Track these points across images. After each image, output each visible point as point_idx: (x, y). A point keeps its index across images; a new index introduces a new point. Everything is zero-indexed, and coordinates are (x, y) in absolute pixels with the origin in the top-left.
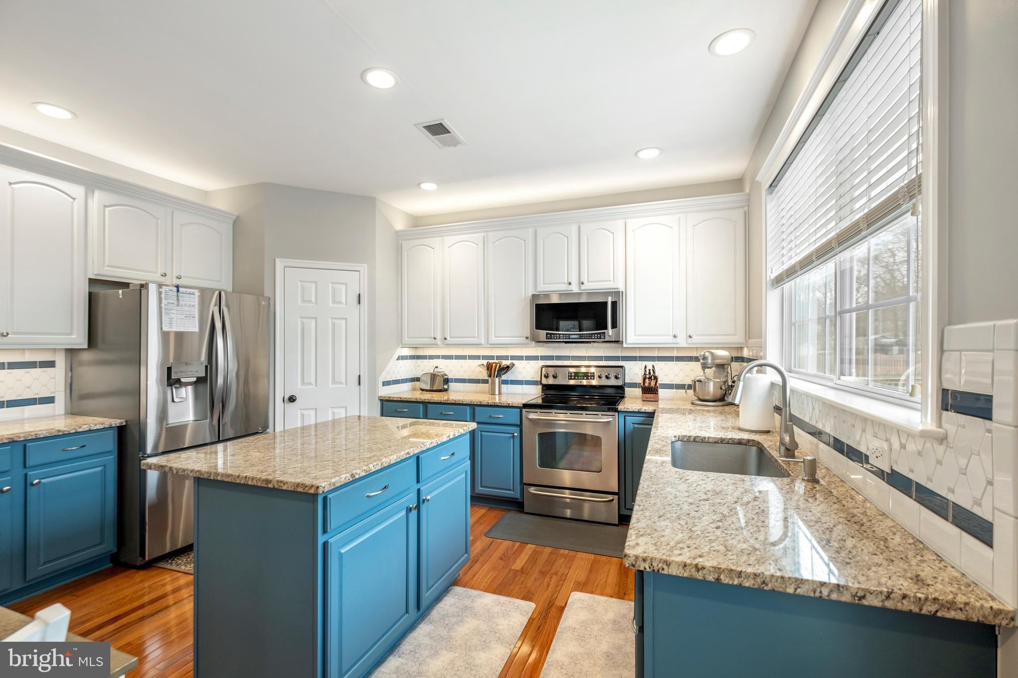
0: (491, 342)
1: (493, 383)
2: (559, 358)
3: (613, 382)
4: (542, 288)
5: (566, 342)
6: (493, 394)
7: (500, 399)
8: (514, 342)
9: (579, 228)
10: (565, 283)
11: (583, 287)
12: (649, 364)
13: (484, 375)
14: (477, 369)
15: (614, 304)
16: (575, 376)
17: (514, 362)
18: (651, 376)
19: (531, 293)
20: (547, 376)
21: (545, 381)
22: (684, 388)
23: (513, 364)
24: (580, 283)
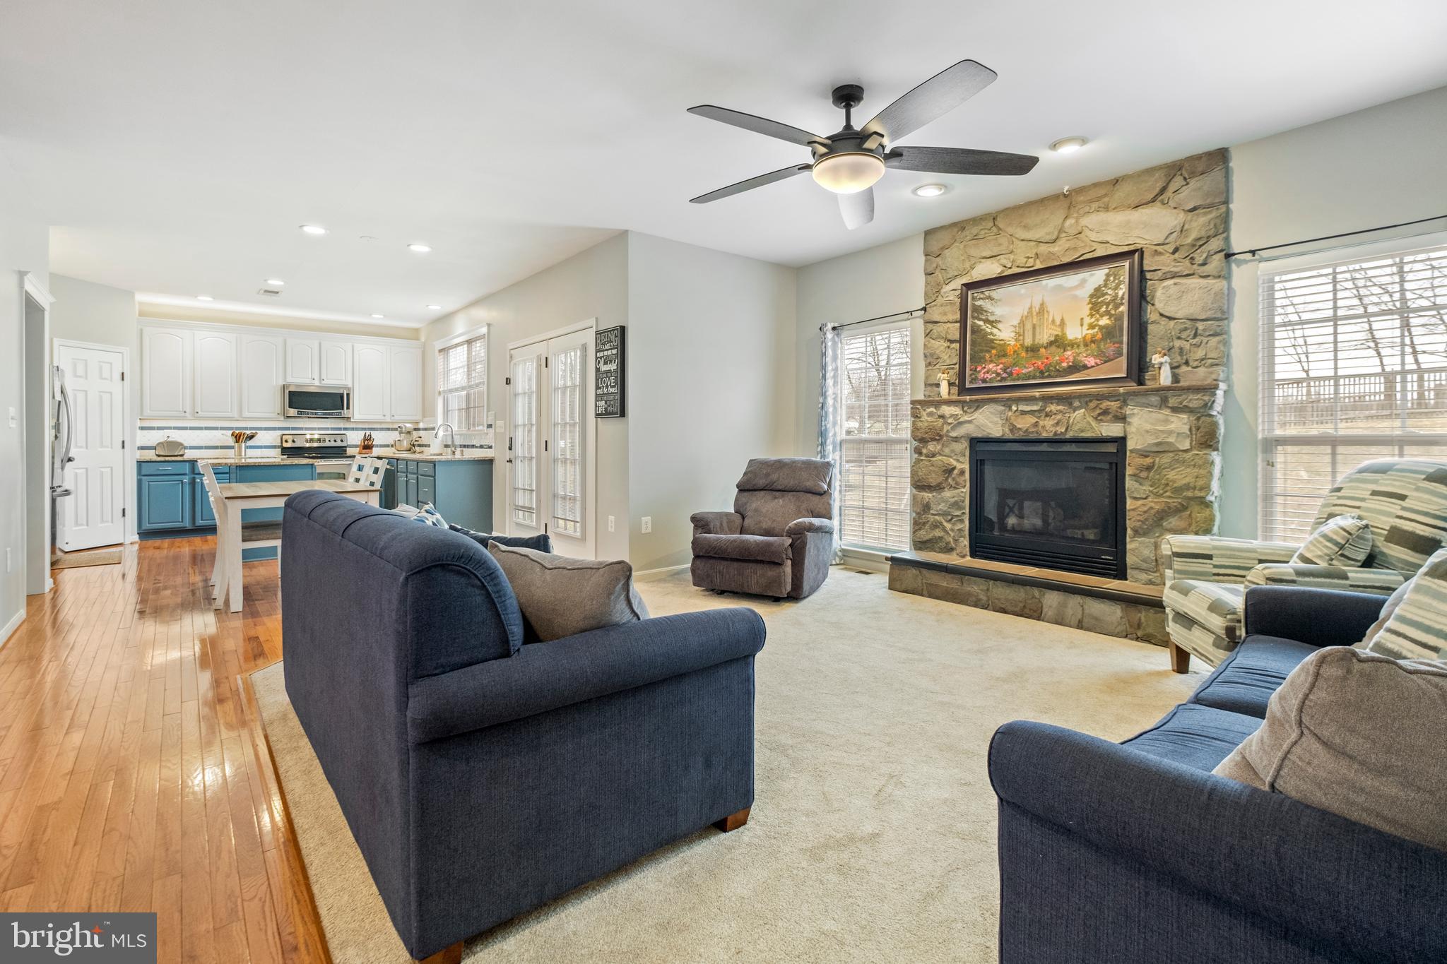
0: (245, 416)
1: (240, 448)
2: (294, 429)
3: (339, 444)
4: (290, 380)
5: (309, 417)
7: (246, 458)
8: (268, 417)
9: (320, 344)
10: (309, 378)
11: (323, 382)
12: (368, 433)
13: (231, 441)
14: (225, 438)
15: (348, 395)
16: (310, 441)
17: (258, 432)
18: (368, 439)
19: (281, 383)
20: (286, 441)
21: (285, 445)
22: (388, 446)
23: (256, 433)
24: (321, 380)
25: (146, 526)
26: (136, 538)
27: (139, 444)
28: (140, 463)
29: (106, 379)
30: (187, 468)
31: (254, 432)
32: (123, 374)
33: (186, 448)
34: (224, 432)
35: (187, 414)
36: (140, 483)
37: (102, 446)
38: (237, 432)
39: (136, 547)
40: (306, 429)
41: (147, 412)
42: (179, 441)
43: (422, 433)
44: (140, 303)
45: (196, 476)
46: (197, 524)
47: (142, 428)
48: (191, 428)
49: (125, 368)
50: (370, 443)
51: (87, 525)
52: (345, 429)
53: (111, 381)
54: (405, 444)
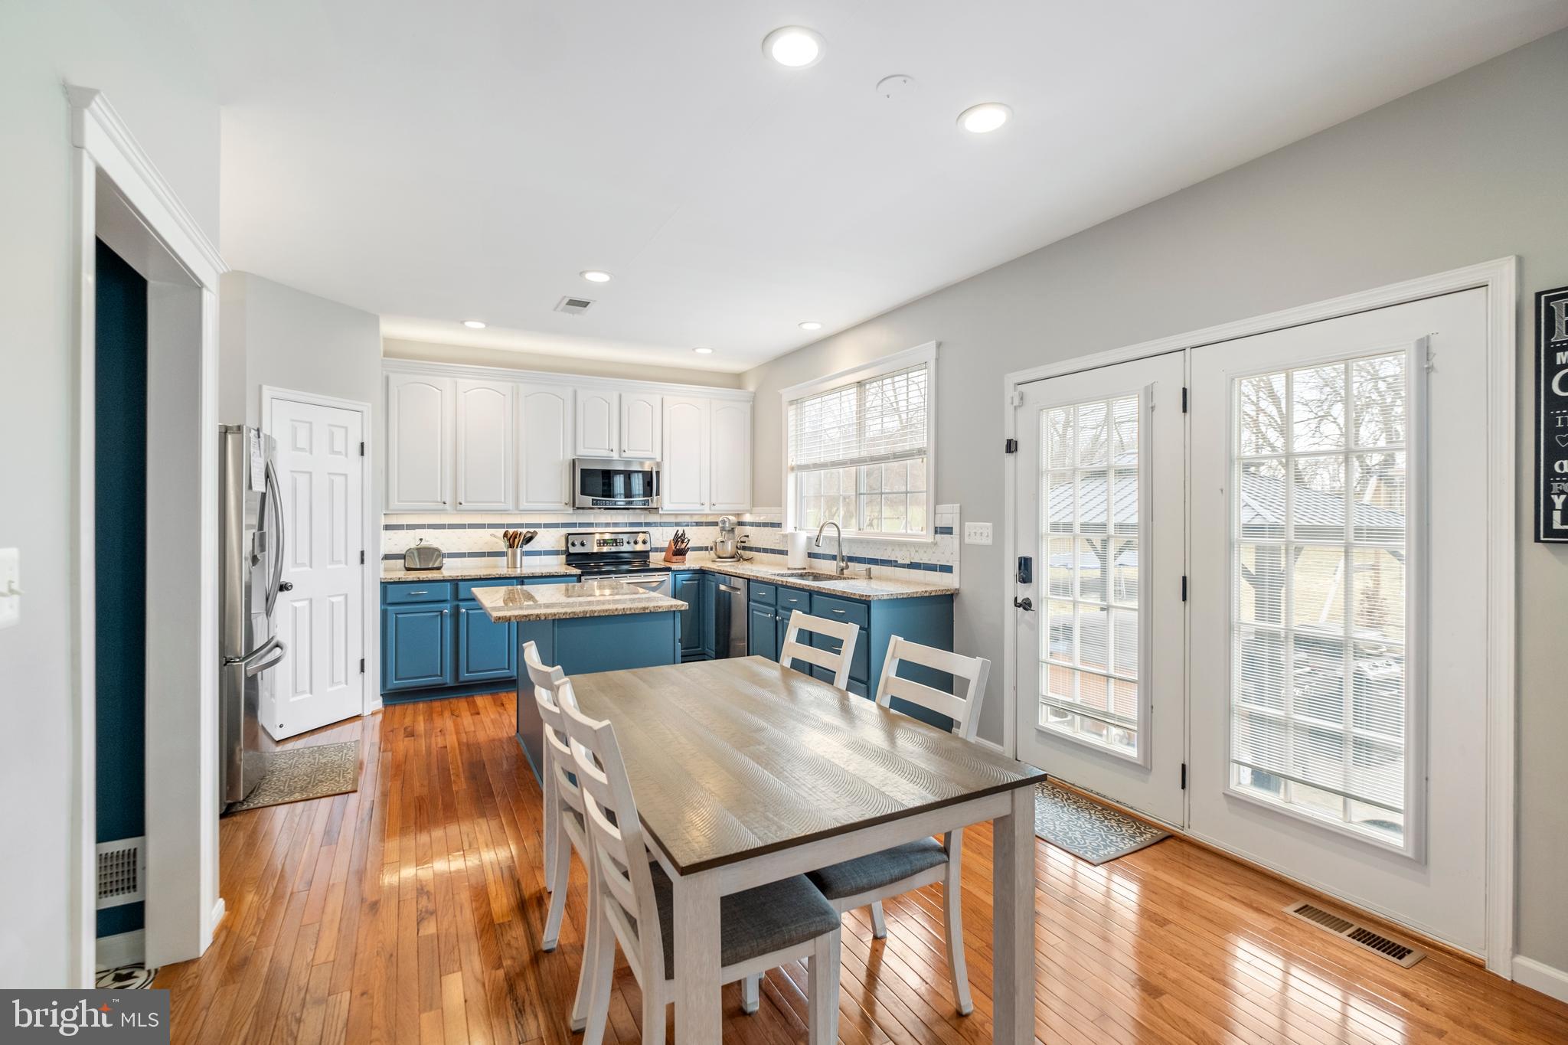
0: (521, 508)
1: (514, 555)
2: (582, 525)
3: (640, 547)
4: (583, 452)
5: (605, 509)
6: (515, 567)
7: (521, 571)
8: (552, 508)
9: (620, 396)
10: (606, 449)
11: (624, 455)
12: (681, 530)
13: (502, 545)
14: (494, 540)
15: (658, 473)
16: (604, 543)
17: (537, 530)
18: (680, 539)
19: (570, 457)
20: (573, 545)
21: (572, 550)
22: (706, 549)
23: (535, 533)
24: (621, 451)
25: (394, 683)
26: (378, 704)
27: (383, 551)
28: (385, 585)
29: (339, 453)
30: (447, 591)
31: (532, 530)
32: (362, 444)
33: (444, 556)
34: (492, 531)
35: (447, 506)
36: (384, 615)
37: (333, 561)
38: (511, 531)
39: (379, 717)
40: (598, 525)
41: (395, 504)
42: (435, 545)
43: (748, 530)
44: (386, 340)
45: (461, 604)
46: (461, 679)
47: (387, 527)
48: (452, 526)
49: (365, 435)
50: (683, 546)
51: (311, 692)
52: (648, 524)
53: (346, 455)
54: (730, 547)
